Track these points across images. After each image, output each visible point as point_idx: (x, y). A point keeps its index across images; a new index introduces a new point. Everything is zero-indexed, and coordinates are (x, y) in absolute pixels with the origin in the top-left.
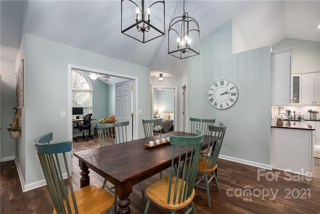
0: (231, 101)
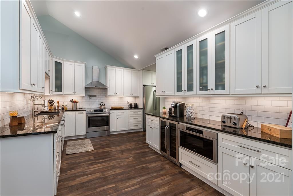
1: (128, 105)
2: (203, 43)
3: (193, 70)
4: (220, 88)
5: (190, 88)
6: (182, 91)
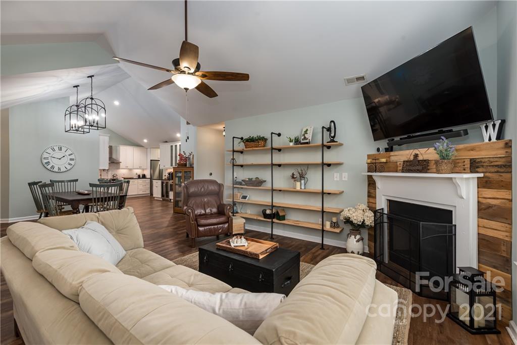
0: (69, 164)
1: (137, 175)
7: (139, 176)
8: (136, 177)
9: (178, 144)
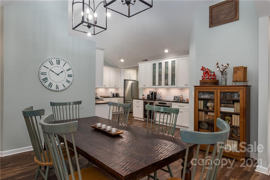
0: (67, 81)
1: (112, 94)
2: (167, 63)
3: (161, 75)
4: (173, 84)
5: (160, 84)
6: (155, 85)
7: (113, 95)
8: (111, 96)
9: (163, 62)
